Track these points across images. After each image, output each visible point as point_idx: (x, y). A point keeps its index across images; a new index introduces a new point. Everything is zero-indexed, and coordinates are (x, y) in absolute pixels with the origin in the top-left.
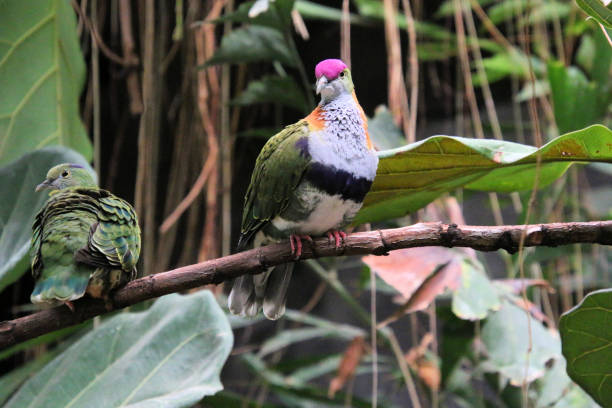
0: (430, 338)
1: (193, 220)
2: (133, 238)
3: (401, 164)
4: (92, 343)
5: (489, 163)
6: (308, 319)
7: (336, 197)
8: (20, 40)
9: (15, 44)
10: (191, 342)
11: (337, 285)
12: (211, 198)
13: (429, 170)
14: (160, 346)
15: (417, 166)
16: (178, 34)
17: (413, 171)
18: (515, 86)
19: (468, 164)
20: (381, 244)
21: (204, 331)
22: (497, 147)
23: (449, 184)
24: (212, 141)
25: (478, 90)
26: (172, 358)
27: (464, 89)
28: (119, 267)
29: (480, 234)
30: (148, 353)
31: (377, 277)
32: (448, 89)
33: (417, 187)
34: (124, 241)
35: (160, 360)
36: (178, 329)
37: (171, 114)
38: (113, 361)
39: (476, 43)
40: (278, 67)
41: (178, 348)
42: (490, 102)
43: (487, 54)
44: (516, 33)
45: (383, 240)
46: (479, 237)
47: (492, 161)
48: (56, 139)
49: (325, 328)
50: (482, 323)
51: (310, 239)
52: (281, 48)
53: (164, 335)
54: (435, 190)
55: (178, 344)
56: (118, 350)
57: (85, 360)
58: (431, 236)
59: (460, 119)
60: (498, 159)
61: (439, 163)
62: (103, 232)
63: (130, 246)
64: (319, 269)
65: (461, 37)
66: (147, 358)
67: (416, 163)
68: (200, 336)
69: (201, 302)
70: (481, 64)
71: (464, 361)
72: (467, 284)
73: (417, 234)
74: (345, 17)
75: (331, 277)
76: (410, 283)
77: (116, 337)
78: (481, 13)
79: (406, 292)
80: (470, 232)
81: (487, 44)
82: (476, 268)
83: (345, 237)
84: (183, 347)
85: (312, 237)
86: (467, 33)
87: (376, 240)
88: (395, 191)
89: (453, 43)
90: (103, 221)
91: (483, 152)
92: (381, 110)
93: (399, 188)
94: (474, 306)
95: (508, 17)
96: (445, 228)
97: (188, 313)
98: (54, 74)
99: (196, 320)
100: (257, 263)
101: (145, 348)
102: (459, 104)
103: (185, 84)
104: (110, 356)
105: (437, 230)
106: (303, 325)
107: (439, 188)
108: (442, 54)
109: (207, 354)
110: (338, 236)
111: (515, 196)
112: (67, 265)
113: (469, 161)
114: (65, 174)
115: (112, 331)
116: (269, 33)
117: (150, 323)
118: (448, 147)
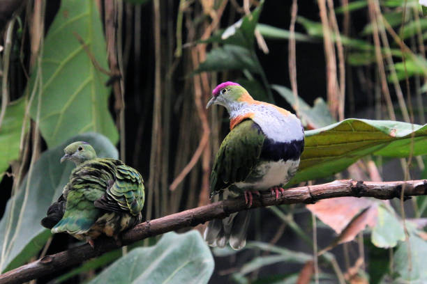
0: (361, 261)
1: (194, 180)
2: (139, 192)
3: (325, 139)
4: (117, 269)
5: (388, 137)
6: (274, 249)
7: (280, 161)
8: (66, 60)
9: (62, 63)
10: (185, 267)
11: (293, 225)
12: (206, 165)
13: (346, 143)
14: (164, 270)
15: (337, 141)
16: (178, 53)
17: (334, 144)
18: (418, 82)
19: (373, 138)
20: (309, 196)
21: (194, 259)
22: (393, 126)
23: (361, 153)
24: (205, 125)
25: (391, 86)
26: (172, 278)
27: (381, 85)
28: (128, 212)
29: (380, 188)
30: (156, 275)
31: (318, 219)
32: (370, 84)
33: (337, 155)
34: (133, 193)
35: (164, 279)
36: (176, 258)
37: (177, 107)
38: (132, 281)
39: (389, 52)
40: (247, 73)
41: (176, 271)
42: (400, 94)
43: (397, 60)
44: (417, 45)
45: (310, 193)
46: (379, 190)
47: (389, 136)
48: (92, 128)
49: (286, 255)
50: (395, 249)
51: (258, 194)
52: (248, 60)
53: (166, 262)
54: (352, 157)
55: (175, 269)
56: (136, 273)
57: (113, 281)
58: (345, 189)
59: (379, 106)
60: (393, 134)
61: (352, 138)
62: (118, 187)
63: (136, 198)
64: (280, 214)
65: (378, 49)
66: (155, 279)
67: (336, 138)
68: (192, 263)
69: (191, 239)
70: (392, 67)
71: (386, 277)
72: (382, 223)
73: (335, 188)
74: (292, 35)
75: (289, 219)
76: (341, 223)
77: (134, 264)
78: (392, 33)
79: (338, 229)
80: (373, 186)
81: (397, 53)
82: (389, 211)
83: (283, 191)
84: (180, 271)
85: (260, 192)
86: (382, 45)
87: (305, 193)
88: (323, 158)
89: (373, 52)
90: (119, 180)
91: (382, 130)
92: (319, 101)
93: (324, 156)
94: (387, 238)
95: (412, 34)
96: (355, 184)
97: (183, 247)
98: (90, 83)
99: (188, 251)
100: (222, 211)
101: (153, 272)
102: (378, 96)
103: (187, 86)
104: (130, 278)
105: (349, 185)
106: (272, 254)
107: (355, 156)
108: (366, 61)
109: (196, 275)
110: (277, 191)
111: (419, 158)
112: (82, 210)
113: (374, 136)
114: (80, 149)
115: (131, 260)
116: (239, 50)
117: (156, 254)
118: (358, 127)
